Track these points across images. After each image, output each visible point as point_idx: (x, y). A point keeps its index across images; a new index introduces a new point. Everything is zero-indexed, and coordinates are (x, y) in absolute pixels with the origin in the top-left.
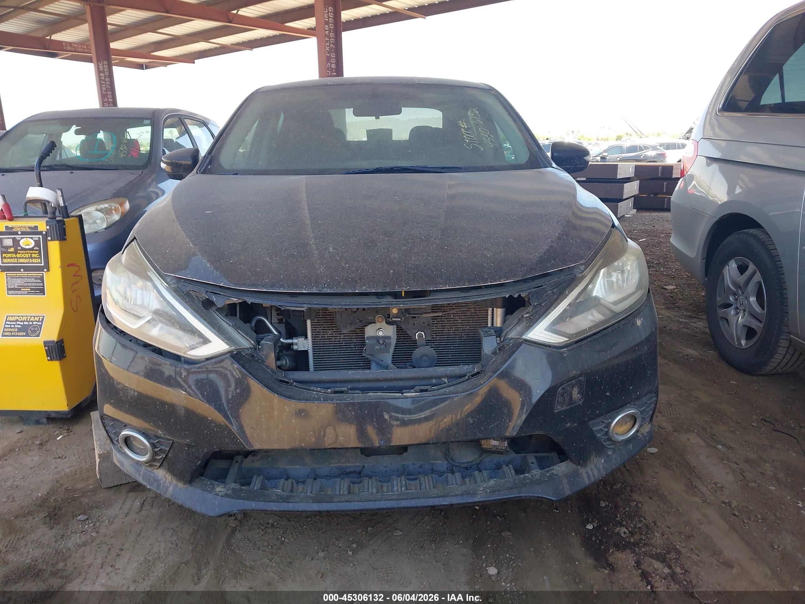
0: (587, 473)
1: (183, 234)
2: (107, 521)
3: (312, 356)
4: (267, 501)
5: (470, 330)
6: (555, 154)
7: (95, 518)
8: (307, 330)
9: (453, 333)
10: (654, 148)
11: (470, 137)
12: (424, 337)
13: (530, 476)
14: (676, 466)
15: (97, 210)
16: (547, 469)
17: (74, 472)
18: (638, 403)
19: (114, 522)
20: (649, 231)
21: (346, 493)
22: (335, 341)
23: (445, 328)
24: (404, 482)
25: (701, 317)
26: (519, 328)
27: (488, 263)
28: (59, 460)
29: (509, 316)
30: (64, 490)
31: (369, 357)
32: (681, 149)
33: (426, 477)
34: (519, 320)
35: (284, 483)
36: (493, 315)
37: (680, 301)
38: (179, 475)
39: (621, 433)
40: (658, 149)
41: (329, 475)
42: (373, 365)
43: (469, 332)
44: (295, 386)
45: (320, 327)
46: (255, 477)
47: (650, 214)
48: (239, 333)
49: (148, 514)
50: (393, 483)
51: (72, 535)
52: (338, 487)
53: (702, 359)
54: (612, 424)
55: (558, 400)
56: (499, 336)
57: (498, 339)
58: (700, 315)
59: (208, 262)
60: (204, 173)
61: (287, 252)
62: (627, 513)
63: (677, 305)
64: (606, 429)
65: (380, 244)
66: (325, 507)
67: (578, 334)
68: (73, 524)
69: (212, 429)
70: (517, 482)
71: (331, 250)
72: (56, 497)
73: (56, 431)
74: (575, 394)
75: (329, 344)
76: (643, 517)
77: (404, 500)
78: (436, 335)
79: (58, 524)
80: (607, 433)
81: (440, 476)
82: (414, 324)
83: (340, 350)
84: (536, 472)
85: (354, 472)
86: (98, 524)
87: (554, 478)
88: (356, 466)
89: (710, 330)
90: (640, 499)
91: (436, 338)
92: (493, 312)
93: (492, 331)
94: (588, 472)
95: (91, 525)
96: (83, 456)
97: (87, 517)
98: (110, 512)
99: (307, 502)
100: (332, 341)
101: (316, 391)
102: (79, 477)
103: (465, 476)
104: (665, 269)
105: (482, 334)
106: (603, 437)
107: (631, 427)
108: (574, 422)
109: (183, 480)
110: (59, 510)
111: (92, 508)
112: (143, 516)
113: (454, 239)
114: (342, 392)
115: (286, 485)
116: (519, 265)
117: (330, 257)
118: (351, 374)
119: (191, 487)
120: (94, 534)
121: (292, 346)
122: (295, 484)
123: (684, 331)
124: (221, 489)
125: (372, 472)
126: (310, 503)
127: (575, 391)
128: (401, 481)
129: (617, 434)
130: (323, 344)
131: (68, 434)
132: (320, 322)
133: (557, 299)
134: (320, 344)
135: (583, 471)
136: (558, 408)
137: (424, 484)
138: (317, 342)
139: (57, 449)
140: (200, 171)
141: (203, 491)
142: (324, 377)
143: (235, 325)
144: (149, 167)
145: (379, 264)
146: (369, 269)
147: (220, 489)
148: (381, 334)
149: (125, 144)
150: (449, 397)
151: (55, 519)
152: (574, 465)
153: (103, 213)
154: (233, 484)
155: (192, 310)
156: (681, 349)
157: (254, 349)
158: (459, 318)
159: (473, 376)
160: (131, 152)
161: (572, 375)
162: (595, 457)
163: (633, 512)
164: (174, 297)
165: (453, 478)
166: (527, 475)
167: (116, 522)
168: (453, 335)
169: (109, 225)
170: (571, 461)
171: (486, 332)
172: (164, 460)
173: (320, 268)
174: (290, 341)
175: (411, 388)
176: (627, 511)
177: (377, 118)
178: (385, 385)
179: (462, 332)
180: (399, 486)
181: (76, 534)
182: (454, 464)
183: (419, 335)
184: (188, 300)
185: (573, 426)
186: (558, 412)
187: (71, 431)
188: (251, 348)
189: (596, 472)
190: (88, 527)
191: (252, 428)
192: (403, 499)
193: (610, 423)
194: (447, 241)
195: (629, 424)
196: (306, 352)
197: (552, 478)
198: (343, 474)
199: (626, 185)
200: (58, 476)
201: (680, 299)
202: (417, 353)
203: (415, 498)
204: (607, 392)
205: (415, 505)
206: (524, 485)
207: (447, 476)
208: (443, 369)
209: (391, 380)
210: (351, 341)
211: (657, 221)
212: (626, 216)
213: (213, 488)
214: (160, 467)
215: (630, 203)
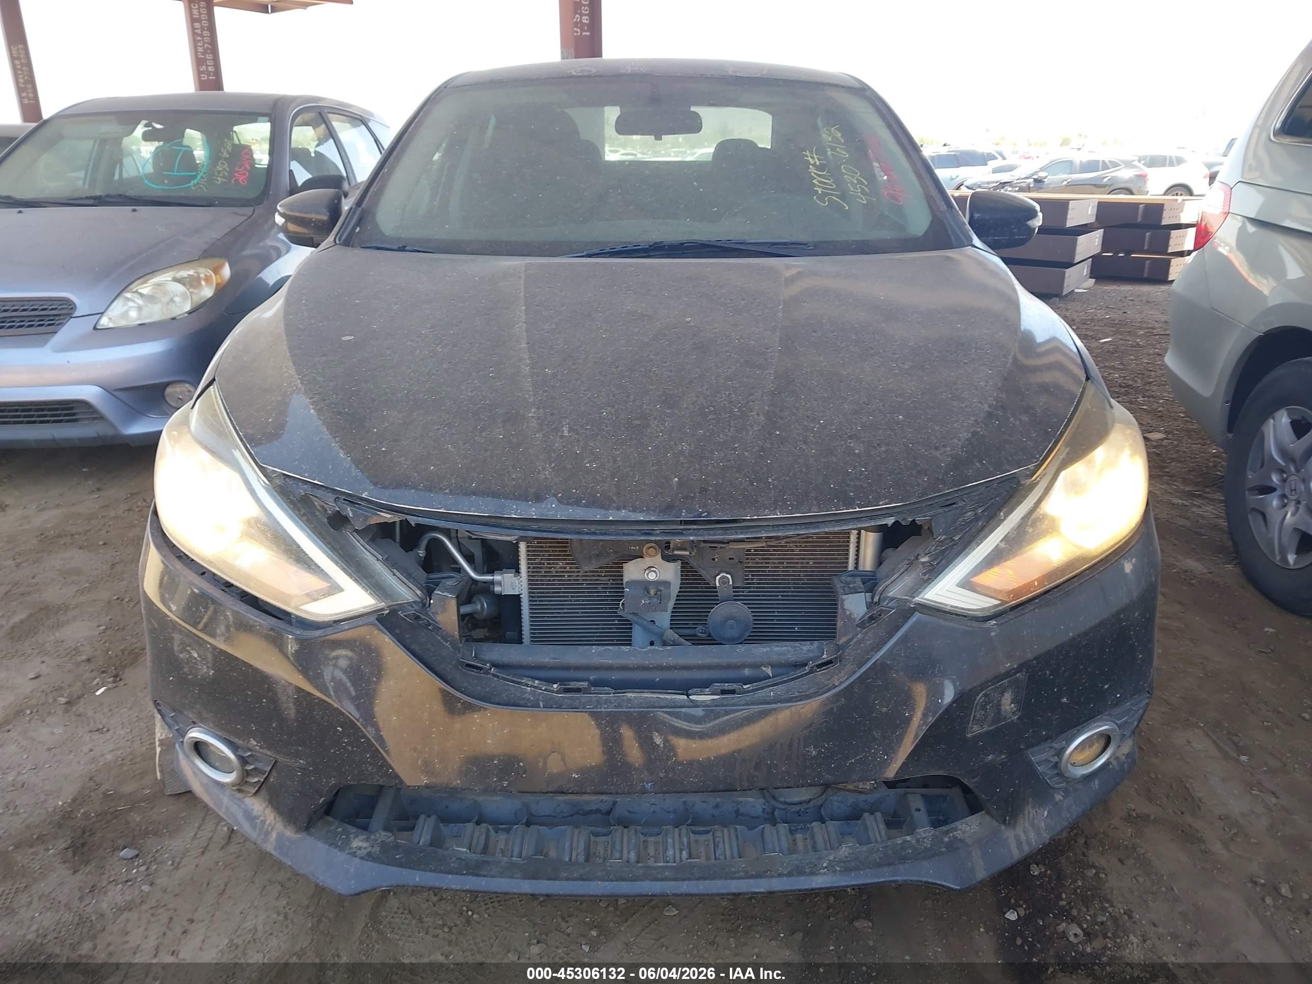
0: (1017, 838)
1: (300, 385)
2: (170, 863)
3: (527, 605)
4: (441, 872)
5: (816, 567)
6: (977, 215)
7: (150, 856)
8: (518, 560)
9: (783, 571)
10: (1129, 164)
11: (825, 183)
12: (731, 583)
13: (914, 841)
14: (1168, 797)
15: (175, 280)
16: (944, 828)
17: (120, 759)
18: (1116, 711)
19: (182, 864)
20: (1116, 322)
21: (582, 858)
22: (570, 580)
23: (768, 563)
24: (685, 840)
25: (1209, 496)
26: (908, 580)
27: (855, 467)
28: (96, 736)
29: (889, 551)
30: (101, 796)
31: (629, 617)
32: (1173, 166)
33: (726, 830)
34: (910, 564)
35: (473, 832)
36: (858, 542)
37: (1173, 464)
38: (289, 815)
39: (1081, 762)
40: (1135, 167)
41: (553, 814)
42: (638, 634)
43: (813, 571)
44: (494, 676)
45: (543, 555)
46: (422, 817)
47: (1118, 288)
48: (394, 575)
49: (240, 851)
50: (667, 841)
51: (109, 887)
52: (567, 844)
53: (1213, 582)
54: (1066, 751)
55: (974, 716)
56: (871, 590)
57: (869, 595)
58: (1208, 493)
59: (341, 448)
60: (347, 243)
61: (484, 434)
62: (1079, 891)
63: (1167, 470)
64: (1056, 759)
65: (656, 422)
66: (543, 886)
67: (1016, 592)
68: (111, 865)
69: (344, 748)
70: (890, 852)
71: (566, 433)
72: (87, 809)
73: (95, 678)
74: (1007, 703)
75: (559, 584)
76: (1108, 901)
77: (686, 882)
78: (753, 575)
79: (87, 862)
80: (1056, 766)
81: (751, 828)
82: (714, 559)
83: (578, 597)
84: (925, 833)
85: (598, 811)
86: (154, 867)
87: (958, 848)
88: (602, 801)
89: (1228, 522)
90: (1101, 861)
91: (752, 579)
92: (859, 538)
93: (858, 580)
94: (1018, 836)
95: (143, 868)
96: (137, 729)
97: (136, 852)
98: (177, 844)
99: (512, 877)
100: (564, 580)
101: (531, 686)
102: (128, 771)
103: (796, 830)
104: (1146, 399)
105: (838, 586)
106: (1049, 772)
107: (1099, 750)
108: (1001, 753)
109: (295, 823)
110: (90, 836)
111: (146, 834)
112: (231, 854)
113: (794, 414)
114: (578, 690)
115: (476, 834)
116: (914, 472)
117: (564, 447)
118: (596, 655)
119: (308, 838)
120: (146, 888)
121: (492, 586)
122: (492, 832)
123: (1180, 523)
124: (360, 844)
125: (629, 812)
126: (518, 878)
127: (1007, 699)
128: (680, 835)
129: (1073, 764)
130: (547, 584)
131: (114, 685)
132: (542, 547)
133: (983, 527)
134: (543, 584)
135: (1009, 834)
136: (975, 730)
137: (721, 845)
138: (537, 580)
139: (95, 712)
140: (340, 240)
141: (330, 845)
142: (547, 659)
143: (387, 559)
144: (265, 202)
145: (653, 466)
146: (634, 474)
147: (358, 843)
148: (652, 577)
149: (226, 159)
150: (774, 709)
151: (82, 853)
152: (995, 823)
153: (184, 284)
154: (383, 833)
155: (309, 531)
156: (1174, 557)
157: (421, 605)
158: (796, 546)
159: (819, 666)
160: (236, 174)
161: (1004, 671)
162: (1034, 808)
163: (1090, 890)
164: (278, 504)
165: (774, 833)
166: (908, 838)
167: (185, 866)
168: (784, 575)
169: (195, 306)
170: (988, 813)
171: (847, 583)
172: (261, 786)
173: (544, 468)
174: (488, 578)
175: (703, 685)
176: (1078, 887)
177: (658, 138)
178: (658, 676)
179: (800, 571)
180: (677, 847)
181: (117, 885)
182: (776, 804)
183: (722, 580)
184: (303, 511)
185: (999, 759)
186: (973, 737)
187: (121, 680)
188: (414, 602)
189: (1032, 835)
190: (136, 872)
191: (415, 749)
192: (684, 880)
193: (1064, 749)
194: (782, 418)
195: (1097, 747)
196: (517, 598)
197: (953, 846)
198: (577, 813)
199: (1081, 239)
200: (93, 766)
201: (1173, 460)
202: (719, 612)
203: (705, 879)
204: (1062, 698)
205: (705, 892)
206: (903, 859)
207: (763, 828)
208: (765, 650)
209: (669, 668)
210: (597, 580)
211: (1131, 303)
212: (1076, 291)
213: (347, 841)
214: (255, 794)
215: (1085, 269)
